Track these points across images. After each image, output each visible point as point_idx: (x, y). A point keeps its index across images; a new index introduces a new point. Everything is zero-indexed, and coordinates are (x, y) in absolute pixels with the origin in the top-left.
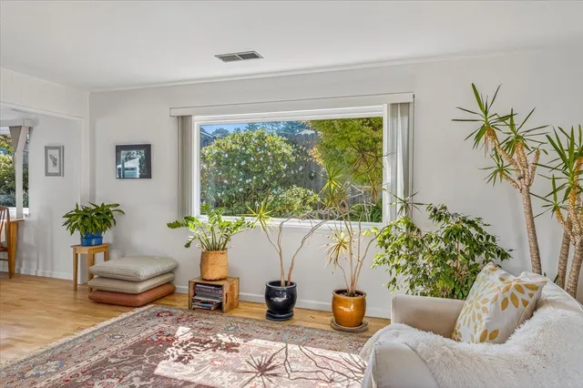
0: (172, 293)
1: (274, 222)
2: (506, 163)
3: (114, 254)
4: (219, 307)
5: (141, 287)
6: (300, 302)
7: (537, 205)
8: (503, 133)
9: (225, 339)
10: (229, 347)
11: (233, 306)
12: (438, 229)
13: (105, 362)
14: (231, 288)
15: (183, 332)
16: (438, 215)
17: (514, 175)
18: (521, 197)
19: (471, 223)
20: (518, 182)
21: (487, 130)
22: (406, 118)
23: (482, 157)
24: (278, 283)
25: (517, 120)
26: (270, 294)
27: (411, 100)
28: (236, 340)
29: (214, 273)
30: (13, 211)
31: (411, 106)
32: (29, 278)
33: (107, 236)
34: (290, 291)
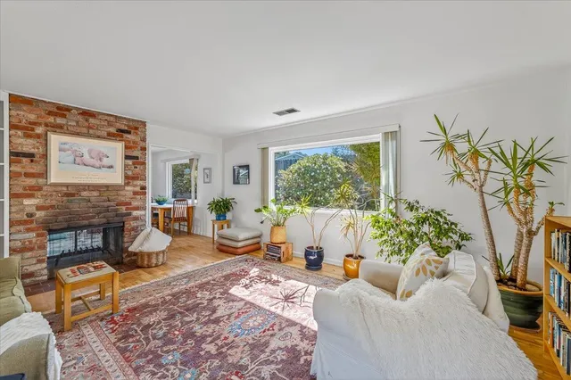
0: (259, 249)
1: (309, 210)
2: (463, 169)
3: (232, 225)
4: (280, 260)
5: (240, 244)
8: (462, 147)
9: (275, 277)
10: (275, 283)
11: (288, 260)
12: (409, 216)
13: (208, 283)
14: (287, 248)
15: (254, 271)
16: (411, 207)
17: (469, 178)
18: (476, 195)
19: (438, 213)
20: (473, 184)
21: (449, 147)
22: (395, 142)
23: (445, 165)
24: (312, 248)
25: (475, 139)
26: (307, 254)
27: (397, 129)
28: (281, 279)
30: (190, 201)
31: (398, 134)
32: (197, 235)
33: (229, 216)
34: (320, 256)
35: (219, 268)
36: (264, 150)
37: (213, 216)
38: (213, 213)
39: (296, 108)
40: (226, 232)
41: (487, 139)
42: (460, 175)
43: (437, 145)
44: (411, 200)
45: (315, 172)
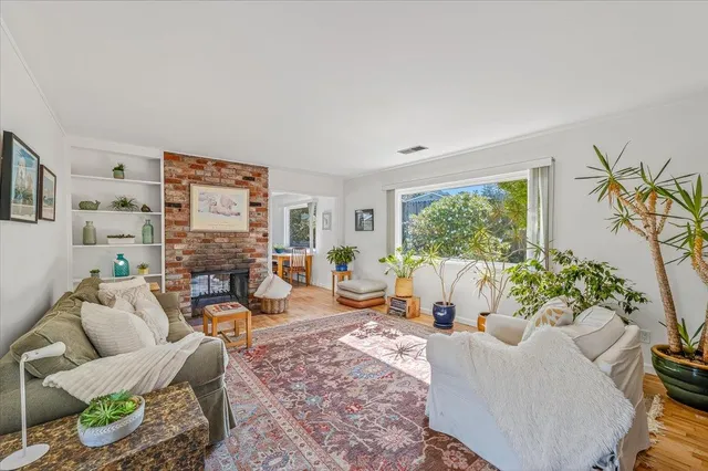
0: (383, 303)
2: (631, 212)
3: (354, 276)
4: (404, 316)
5: (361, 297)
6: (458, 318)
9: (393, 331)
10: (392, 336)
11: (413, 316)
14: (413, 303)
15: (372, 324)
17: (639, 224)
18: (648, 246)
19: (598, 267)
20: (645, 231)
21: (613, 185)
22: (546, 180)
23: (608, 208)
24: (441, 303)
25: (652, 171)
26: (436, 309)
27: (550, 164)
28: (399, 333)
29: (403, 292)
30: (308, 251)
31: (551, 171)
32: (316, 287)
33: (350, 266)
34: (451, 311)
35: (339, 320)
36: (390, 192)
37: (333, 266)
38: (333, 262)
39: (422, 145)
40: (346, 283)
41: (665, 176)
42: (626, 220)
43: (595, 183)
44: (562, 249)
45: (453, 216)
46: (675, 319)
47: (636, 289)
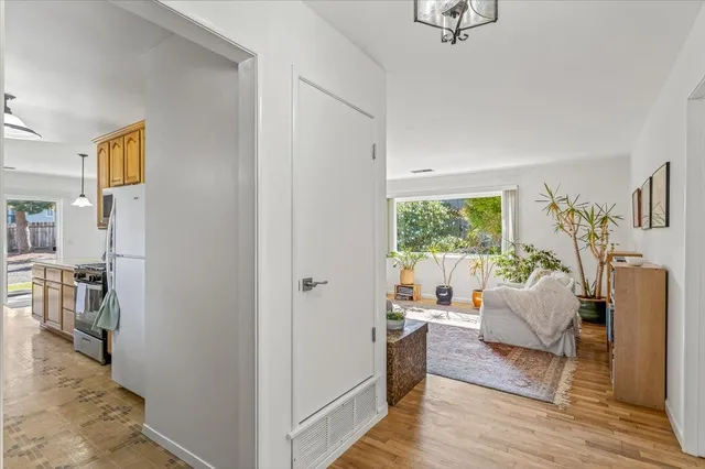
1: (440, 256)
2: (563, 222)
4: (411, 298)
6: (455, 297)
7: (581, 244)
8: (563, 207)
9: (416, 309)
11: (417, 299)
12: (527, 256)
16: (528, 250)
17: (567, 229)
18: (572, 240)
19: (547, 253)
20: (570, 232)
21: (554, 206)
22: (514, 198)
23: (552, 219)
24: (443, 287)
25: (572, 200)
26: (439, 290)
27: (515, 188)
28: (422, 309)
29: (408, 281)
31: (517, 192)
34: (450, 291)
36: (389, 201)
39: (430, 168)
41: (580, 201)
42: (561, 227)
43: (547, 204)
44: (528, 244)
46: (584, 279)
47: (566, 266)
